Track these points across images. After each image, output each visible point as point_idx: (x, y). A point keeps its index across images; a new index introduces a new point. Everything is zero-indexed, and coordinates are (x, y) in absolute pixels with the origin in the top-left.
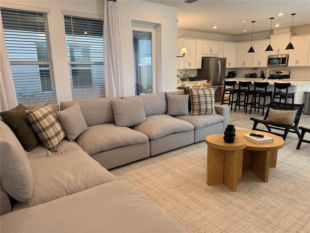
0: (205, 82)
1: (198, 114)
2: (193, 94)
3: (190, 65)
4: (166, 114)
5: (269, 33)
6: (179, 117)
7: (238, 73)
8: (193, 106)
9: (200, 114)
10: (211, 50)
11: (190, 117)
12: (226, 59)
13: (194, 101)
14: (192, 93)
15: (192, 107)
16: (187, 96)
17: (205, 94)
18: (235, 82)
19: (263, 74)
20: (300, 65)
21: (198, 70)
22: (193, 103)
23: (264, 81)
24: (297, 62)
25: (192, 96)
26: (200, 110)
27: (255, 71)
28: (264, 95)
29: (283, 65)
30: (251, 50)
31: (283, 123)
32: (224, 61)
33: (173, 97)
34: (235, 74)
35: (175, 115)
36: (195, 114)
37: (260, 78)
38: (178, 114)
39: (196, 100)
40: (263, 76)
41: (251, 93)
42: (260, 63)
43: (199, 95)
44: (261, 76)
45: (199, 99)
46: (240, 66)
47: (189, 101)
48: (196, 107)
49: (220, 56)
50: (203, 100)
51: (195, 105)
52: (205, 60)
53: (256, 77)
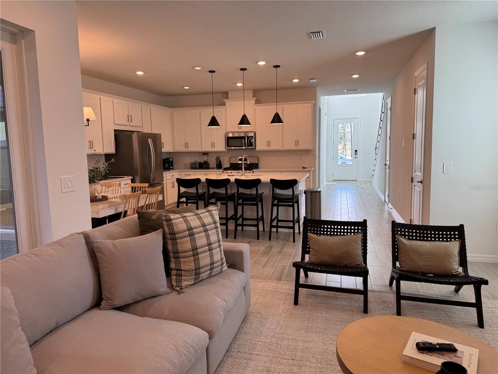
1: (193, 282)
2: (176, 229)
6: (140, 306)
7: (177, 161)
8: (178, 263)
9: (198, 280)
10: (130, 118)
11: (174, 296)
12: (160, 134)
13: (180, 248)
14: (171, 226)
15: (173, 265)
18: (199, 180)
19: (220, 162)
20: (273, 147)
22: (176, 252)
24: (269, 143)
25: (173, 233)
26: (197, 271)
27: (205, 158)
29: (249, 147)
32: (156, 138)
33: (114, 244)
34: (172, 162)
35: (130, 302)
36: (187, 283)
38: (140, 298)
39: (185, 245)
42: (213, 145)
43: (190, 229)
44: (217, 165)
45: (193, 240)
46: (180, 148)
47: (165, 252)
48: (187, 264)
49: (147, 130)
50: (201, 240)
51: (181, 260)
52: (120, 137)
53: (208, 168)
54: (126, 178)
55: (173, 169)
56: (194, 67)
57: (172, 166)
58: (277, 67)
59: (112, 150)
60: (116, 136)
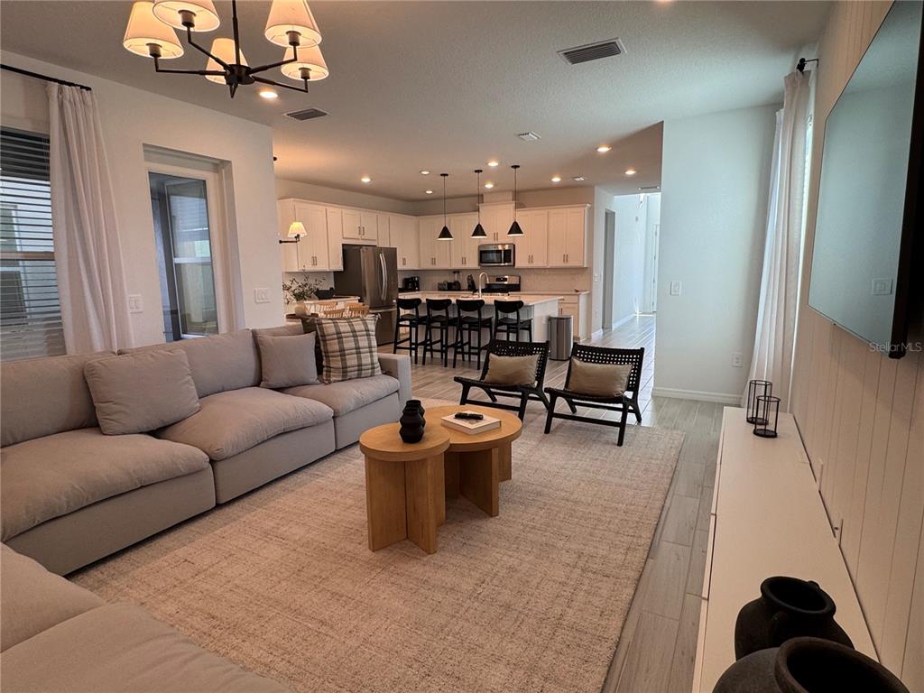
0: (354, 300)
1: (340, 379)
2: (326, 333)
3: (314, 261)
4: (257, 385)
5: (476, 200)
6: (292, 390)
7: (425, 281)
8: (328, 361)
9: (345, 377)
10: (361, 230)
11: (322, 387)
12: (396, 249)
13: (330, 348)
14: (322, 329)
15: (324, 363)
16: (311, 337)
17: (354, 331)
18: (419, 301)
19: (473, 282)
20: (537, 264)
21: (336, 273)
22: (327, 352)
23: (476, 297)
24: (531, 259)
25: (323, 336)
26: (344, 370)
27: (456, 277)
28: (480, 325)
29: (506, 264)
30: (445, 233)
31: (516, 383)
32: (391, 254)
33: (273, 340)
34: (418, 282)
35: (284, 386)
36: (334, 378)
37: (466, 290)
38: (292, 384)
39: (334, 346)
40: (473, 288)
41: (452, 322)
42: (464, 260)
43: (338, 333)
44: (469, 286)
45: (341, 343)
46: (427, 265)
47: (317, 348)
48: (336, 363)
49: (383, 244)
50: (349, 344)
51: (331, 359)
52: (349, 252)
53: (459, 290)
54: (352, 298)
55: (419, 290)
56: (420, 172)
57: (418, 286)
58: (516, 167)
59: (340, 267)
60: (344, 252)
